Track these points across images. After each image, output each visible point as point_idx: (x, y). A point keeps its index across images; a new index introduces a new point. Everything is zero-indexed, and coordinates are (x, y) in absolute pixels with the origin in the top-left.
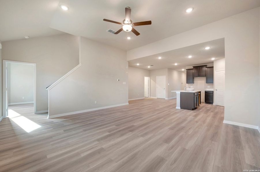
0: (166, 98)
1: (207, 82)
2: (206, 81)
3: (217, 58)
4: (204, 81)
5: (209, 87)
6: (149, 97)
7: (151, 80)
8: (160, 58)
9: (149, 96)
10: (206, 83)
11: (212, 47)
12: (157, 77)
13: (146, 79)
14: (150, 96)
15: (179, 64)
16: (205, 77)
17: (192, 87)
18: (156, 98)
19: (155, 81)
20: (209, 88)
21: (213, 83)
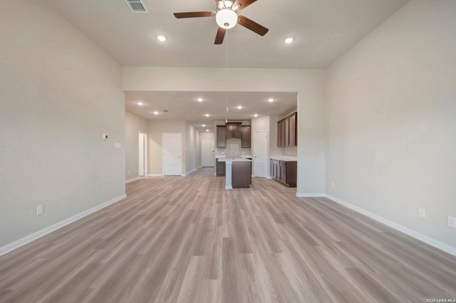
0: (182, 173)
2: (241, 145)
3: (259, 115)
4: (237, 145)
5: (243, 153)
6: (145, 175)
8: (200, 100)
9: (146, 172)
10: (242, 147)
11: (276, 100)
12: (163, 134)
13: (142, 137)
14: (148, 173)
15: (211, 115)
16: (240, 139)
17: (223, 153)
18: (162, 175)
19: (160, 143)
20: (243, 155)
21: (250, 147)
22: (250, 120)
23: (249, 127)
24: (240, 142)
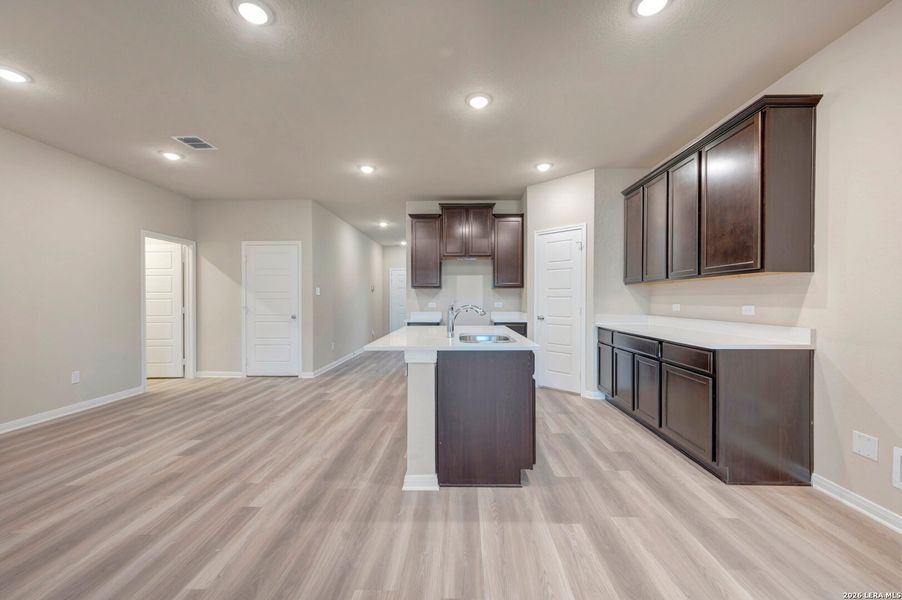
0: (304, 370)
1: (498, 284)
2: (490, 277)
5: (499, 304)
6: (190, 373)
7: (205, 264)
10: (495, 287)
12: (244, 244)
13: (162, 257)
14: (198, 368)
16: (489, 262)
18: (240, 375)
19: (233, 269)
20: (498, 310)
21: (522, 286)
22: (520, 196)
23: (520, 219)
24: (490, 269)
